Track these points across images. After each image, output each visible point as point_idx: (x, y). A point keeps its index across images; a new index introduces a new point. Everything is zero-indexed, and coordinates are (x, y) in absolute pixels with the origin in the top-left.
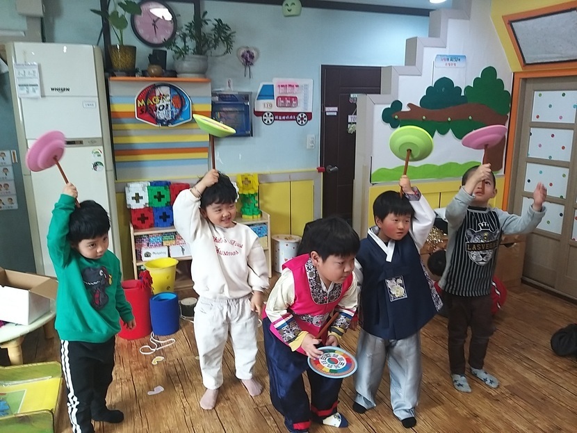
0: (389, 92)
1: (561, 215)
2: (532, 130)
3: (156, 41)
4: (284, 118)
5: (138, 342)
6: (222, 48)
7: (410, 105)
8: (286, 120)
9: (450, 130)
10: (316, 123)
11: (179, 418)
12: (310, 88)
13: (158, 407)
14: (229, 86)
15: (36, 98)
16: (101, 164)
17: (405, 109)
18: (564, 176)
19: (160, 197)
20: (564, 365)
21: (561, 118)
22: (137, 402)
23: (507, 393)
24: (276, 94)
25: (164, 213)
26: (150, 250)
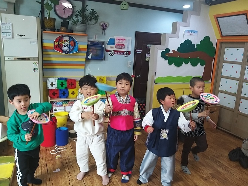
0: (164, 44)
1: (235, 100)
2: (224, 64)
3: (64, 17)
4: (118, 53)
5: (49, 148)
6: (93, 21)
7: (173, 51)
8: (119, 54)
9: (189, 62)
10: (132, 57)
11: (67, 184)
12: (130, 41)
13: (57, 178)
14: (95, 38)
15: (10, 39)
16: (37, 69)
17: (171, 52)
18: (236, 84)
19: (62, 85)
20: (234, 165)
21: (236, 59)
22: (48, 176)
23: (210, 176)
24: (116, 43)
25: (64, 92)
26: (57, 108)
